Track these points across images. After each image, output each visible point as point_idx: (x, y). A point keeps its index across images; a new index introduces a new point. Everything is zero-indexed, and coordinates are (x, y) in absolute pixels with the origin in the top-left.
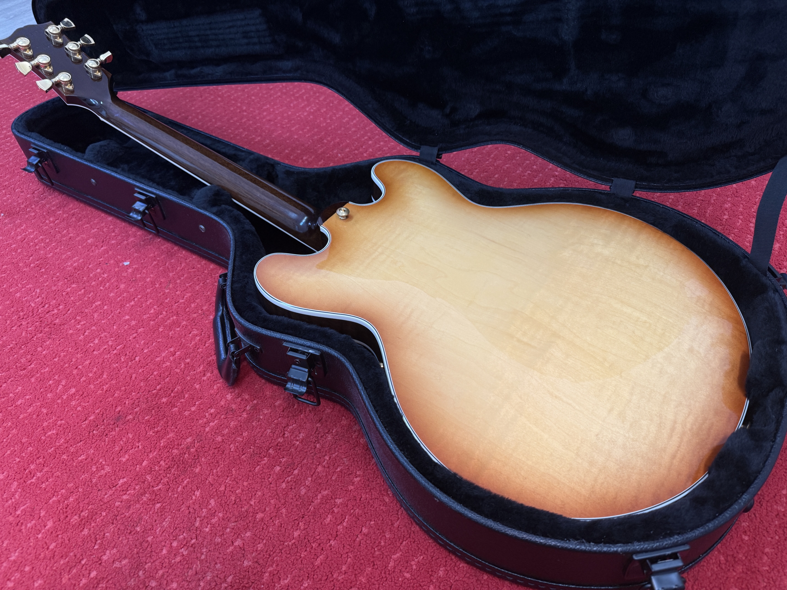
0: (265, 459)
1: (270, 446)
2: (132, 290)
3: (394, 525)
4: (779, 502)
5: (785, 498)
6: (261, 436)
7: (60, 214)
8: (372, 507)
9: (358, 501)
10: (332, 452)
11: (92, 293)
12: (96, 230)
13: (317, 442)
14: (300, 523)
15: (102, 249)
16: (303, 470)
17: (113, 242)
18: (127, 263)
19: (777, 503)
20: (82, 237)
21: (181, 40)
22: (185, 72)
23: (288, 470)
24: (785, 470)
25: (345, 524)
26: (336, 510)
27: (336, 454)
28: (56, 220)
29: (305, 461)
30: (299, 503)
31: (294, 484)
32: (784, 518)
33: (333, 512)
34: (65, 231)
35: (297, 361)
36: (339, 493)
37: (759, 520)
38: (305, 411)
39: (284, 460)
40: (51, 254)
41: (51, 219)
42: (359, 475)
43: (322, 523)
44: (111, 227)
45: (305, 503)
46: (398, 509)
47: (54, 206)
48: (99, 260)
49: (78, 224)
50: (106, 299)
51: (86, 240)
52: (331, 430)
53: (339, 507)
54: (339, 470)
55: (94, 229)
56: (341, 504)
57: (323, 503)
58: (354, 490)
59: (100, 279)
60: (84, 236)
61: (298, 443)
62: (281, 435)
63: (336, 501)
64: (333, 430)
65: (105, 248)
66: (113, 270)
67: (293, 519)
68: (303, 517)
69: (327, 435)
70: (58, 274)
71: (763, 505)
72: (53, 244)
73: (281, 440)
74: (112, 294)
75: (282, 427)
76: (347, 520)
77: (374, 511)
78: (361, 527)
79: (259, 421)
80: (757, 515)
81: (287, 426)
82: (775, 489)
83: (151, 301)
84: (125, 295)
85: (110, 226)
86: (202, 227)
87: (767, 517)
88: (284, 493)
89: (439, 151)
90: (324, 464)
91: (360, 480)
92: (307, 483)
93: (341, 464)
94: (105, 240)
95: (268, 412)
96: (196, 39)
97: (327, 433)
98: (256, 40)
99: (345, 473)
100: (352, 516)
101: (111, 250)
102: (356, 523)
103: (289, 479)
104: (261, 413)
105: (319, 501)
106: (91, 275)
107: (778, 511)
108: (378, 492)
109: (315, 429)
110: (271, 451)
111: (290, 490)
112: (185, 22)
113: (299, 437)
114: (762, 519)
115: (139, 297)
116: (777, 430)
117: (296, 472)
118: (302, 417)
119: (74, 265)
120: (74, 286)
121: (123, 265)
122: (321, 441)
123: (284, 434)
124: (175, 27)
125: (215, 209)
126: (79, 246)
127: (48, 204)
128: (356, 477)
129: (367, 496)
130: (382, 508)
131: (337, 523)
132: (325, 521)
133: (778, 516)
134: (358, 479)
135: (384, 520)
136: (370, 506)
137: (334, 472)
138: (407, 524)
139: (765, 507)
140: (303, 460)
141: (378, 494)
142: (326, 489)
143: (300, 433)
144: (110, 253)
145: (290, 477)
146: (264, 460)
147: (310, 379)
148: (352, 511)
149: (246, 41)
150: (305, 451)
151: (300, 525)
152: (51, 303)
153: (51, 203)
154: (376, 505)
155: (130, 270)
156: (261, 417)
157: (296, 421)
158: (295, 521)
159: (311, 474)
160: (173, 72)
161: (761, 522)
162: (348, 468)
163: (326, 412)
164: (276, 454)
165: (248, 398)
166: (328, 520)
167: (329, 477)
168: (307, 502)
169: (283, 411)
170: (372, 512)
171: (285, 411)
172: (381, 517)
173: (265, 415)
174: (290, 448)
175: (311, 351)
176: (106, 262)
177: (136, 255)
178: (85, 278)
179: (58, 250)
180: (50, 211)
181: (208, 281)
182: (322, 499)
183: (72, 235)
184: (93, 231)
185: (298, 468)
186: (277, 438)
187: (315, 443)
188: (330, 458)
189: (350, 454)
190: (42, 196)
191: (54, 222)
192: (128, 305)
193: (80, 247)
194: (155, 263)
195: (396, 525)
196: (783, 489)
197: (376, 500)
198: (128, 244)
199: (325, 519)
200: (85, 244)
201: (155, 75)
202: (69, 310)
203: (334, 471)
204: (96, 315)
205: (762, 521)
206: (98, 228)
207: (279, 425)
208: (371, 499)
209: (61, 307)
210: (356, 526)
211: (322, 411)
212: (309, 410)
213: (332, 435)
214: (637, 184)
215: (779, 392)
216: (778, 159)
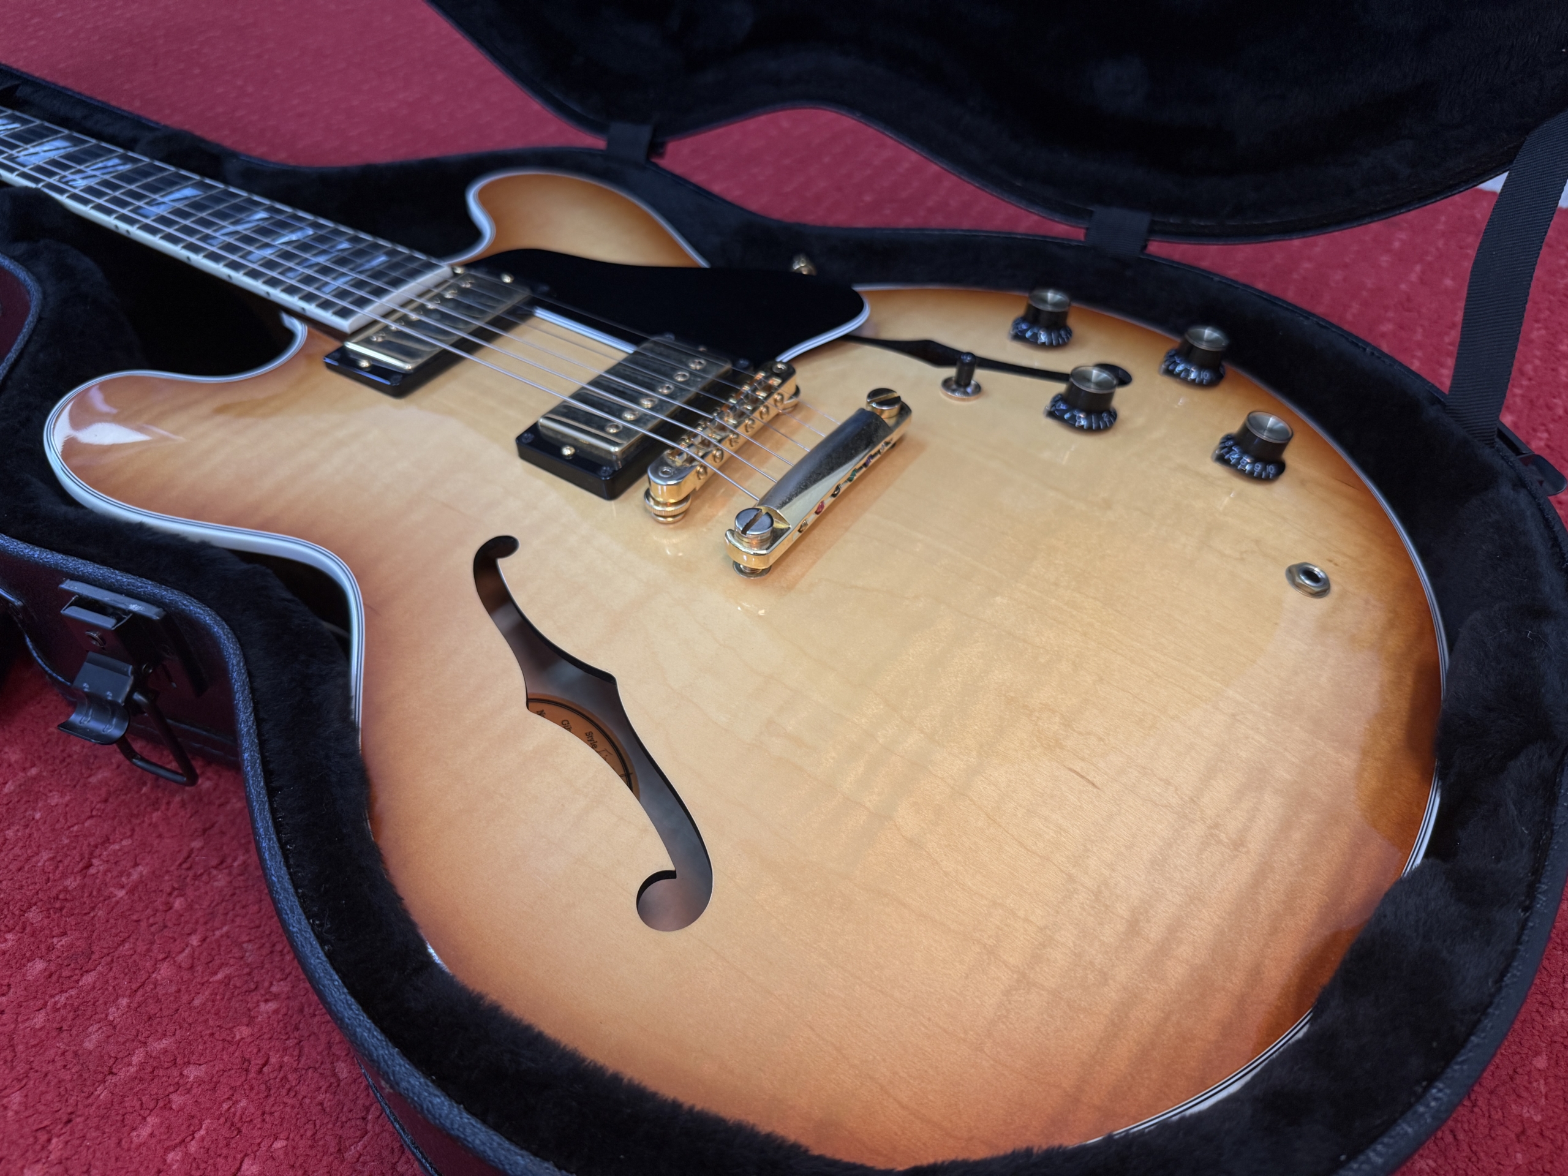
0: (9, 936)
1: (34, 901)
3: (346, 1155)
4: (1525, 1094)
5: (1542, 1082)
6: (19, 870)
8: (292, 1094)
9: (252, 1075)
10: (217, 924)
13: (176, 893)
14: (54, 1140)
16: (111, 974)
19: (1519, 1096)
23: (66, 973)
24: (1539, 997)
25: (193, 1147)
26: (177, 1100)
27: (225, 929)
29: (127, 946)
30: (68, 1077)
31: (71, 1016)
32: (1542, 1143)
33: (168, 1106)
35: (94, 639)
36: (200, 1047)
37: (1466, 1151)
38: (168, 803)
39: (64, 941)
42: (276, 997)
43: (119, 1143)
45: (86, 1075)
46: (367, 1104)
52: (229, 860)
53: (189, 1091)
54: (220, 976)
56: (200, 1082)
57: (141, 1080)
58: (249, 1040)
61: (121, 893)
62: (75, 870)
63: (185, 1072)
64: (235, 859)
67: (35, 1127)
68: (69, 1121)
69: (214, 872)
71: (1479, 1103)
73: (71, 883)
75: (89, 845)
76: (202, 1132)
77: (293, 1107)
78: (239, 1156)
79: (27, 826)
80: (1461, 1136)
81: (103, 844)
82: (1513, 1054)
87: (1490, 1142)
88: (33, 1042)
89: (655, 134)
90: (180, 958)
91: (276, 1012)
92: (113, 1013)
93: (232, 961)
95: (61, 800)
97: (216, 867)
99: (235, 987)
100: (222, 1120)
102: (228, 1145)
103: (62, 999)
104: (40, 805)
105: (132, 1070)
107: (1522, 1121)
108: (319, 1049)
109: (185, 853)
110: (34, 916)
111: (54, 1033)
113: (129, 875)
114: (1474, 1148)
116: (1537, 872)
117: (89, 979)
118: (154, 820)
122: (189, 891)
123: (89, 865)
128: (266, 1001)
129: (286, 1059)
130: (321, 1097)
131: (167, 1144)
132: (134, 1134)
133: (1523, 1138)
134: (272, 1006)
135: (318, 1136)
136: (284, 1092)
137: (203, 984)
138: (385, 1153)
139: (1485, 1109)
140: (124, 941)
141: (320, 1054)
142: (164, 1035)
143: (136, 865)
145: (67, 995)
146: (6, 940)
147: (137, 697)
148: (225, 1106)
150: (135, 917)
151: (51, 1147)
154: (303, 1090)
156: (38, 816)
157: (133, 830)
158: (39, 1134)
159: (134, 986)
161: (1474, 1159)
162: (249, 974)
163: (228, 807)
164: (46, 921)
165: (16, 762)
166: (145, 1132)
167: (185, 998)
168: (95, 1072)
169: (106, 801)
170: (288, 1109)
171: (110, 800)
172: (310, 1126)
173: (51, 809)
174: (93, 909)
175: (135, 607)
182: (142, 1066)
185: (99, 968)
186: (64, 876)
187: (170, 894)
188: (204, 940)
189: (267, 932)
195: (350, 1154)
196: (1537, 1054)
197: (310, 1071)
199: (134, 1129)
203: (206, 979)
205: (1475, 1153)
207: (81, 839)
208: (296, 1070)
210: (225, 1151)
211: (217, 802)
212: (182, 800)
213: (230, 874)
214: (1153, 222)
215: (1541, 757)
216: (1527, 130)
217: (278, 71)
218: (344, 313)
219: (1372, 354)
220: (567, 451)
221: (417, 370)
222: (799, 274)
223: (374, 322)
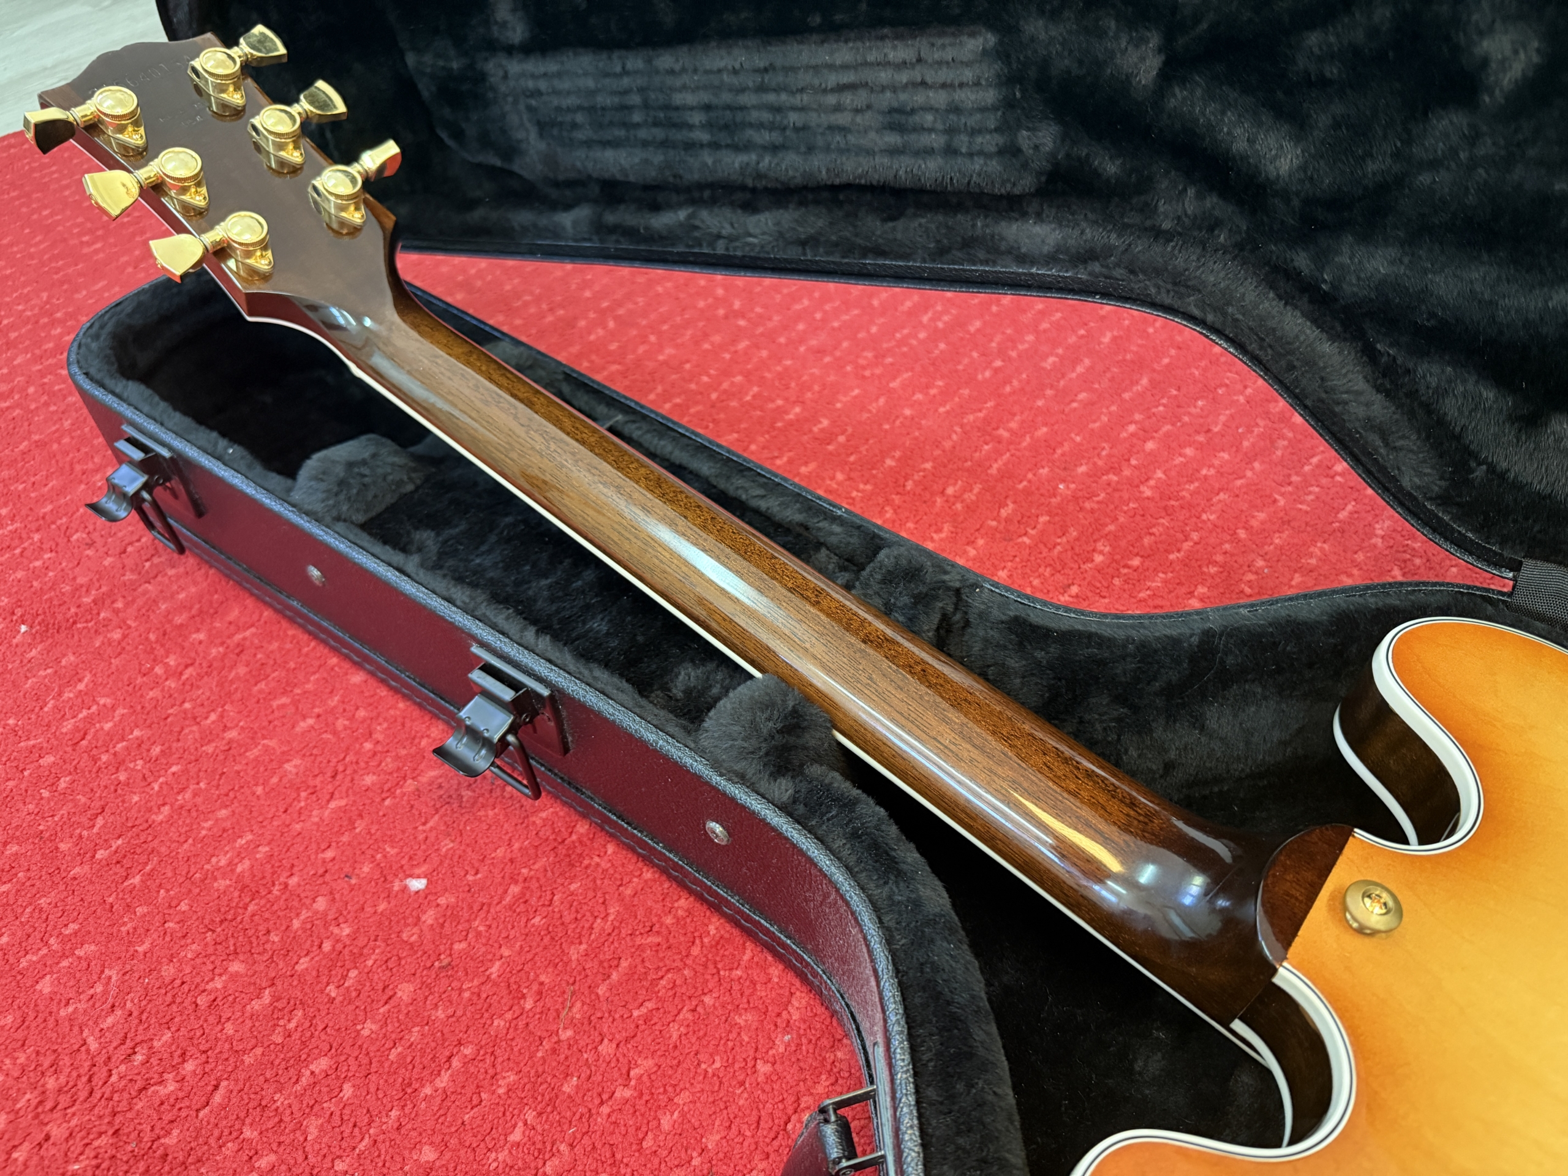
2: (440, 1014)
7: (200, 642)
11: (299, 1013)
12: (311, 721)
15: (333, 805)
17: (369, 780)
18: (417, 884)
20: (266, 749)
21: (637, 117)
22: (625, 216)
28: (187, 666)
34: (213, 717)
40: (166, 809)
41: (172, 661)
44: (362, 713)
47: (184, 607)
48: (321, 856)
49: (256, 689)
50: (347, 1050)
51: (281, 763)
55: (304, 717)
59: (327, 946)
60: (272, 743)
65: (343, 803)
66: (369, 910)
70: (183, 906)
72: (174, 769)
74: (368, 1028)
83: (512, 1077)
84: (415, 1035)
85: (357, 708)
86: (718, 828)
94: (340, 768)
101: (361, 816)
106: (296, 924)
112: (666, 60)
115: (468, 1051)
119: (239, 869)
120: (236, 967)
121: (405, 889)
124: (625, 72)
125: (784, 788)
126: (256, 785)
127: (165, 599)
144: (360, 826)
152: (156, 1044)
153: (172, 596)
155: (429, 917)
160: (583, 213)
176: (347, 869)
177: (447, 845)
178: (274, 938)
179: (188, 795)
180: (168, 627)
181: (708, 1000)
183: (232, 734)
184: (303, 725)
190: (147, 564)
191: (181, 674)
192: (428, 1090)
193: (259, 790)
194: (515, 889)
198: (418, 793)
200: (275, 780)
201: (522, 217)
202: (216, 1087)
204: (313, 1128)
206: (319, 716)
209: (190, 1066)
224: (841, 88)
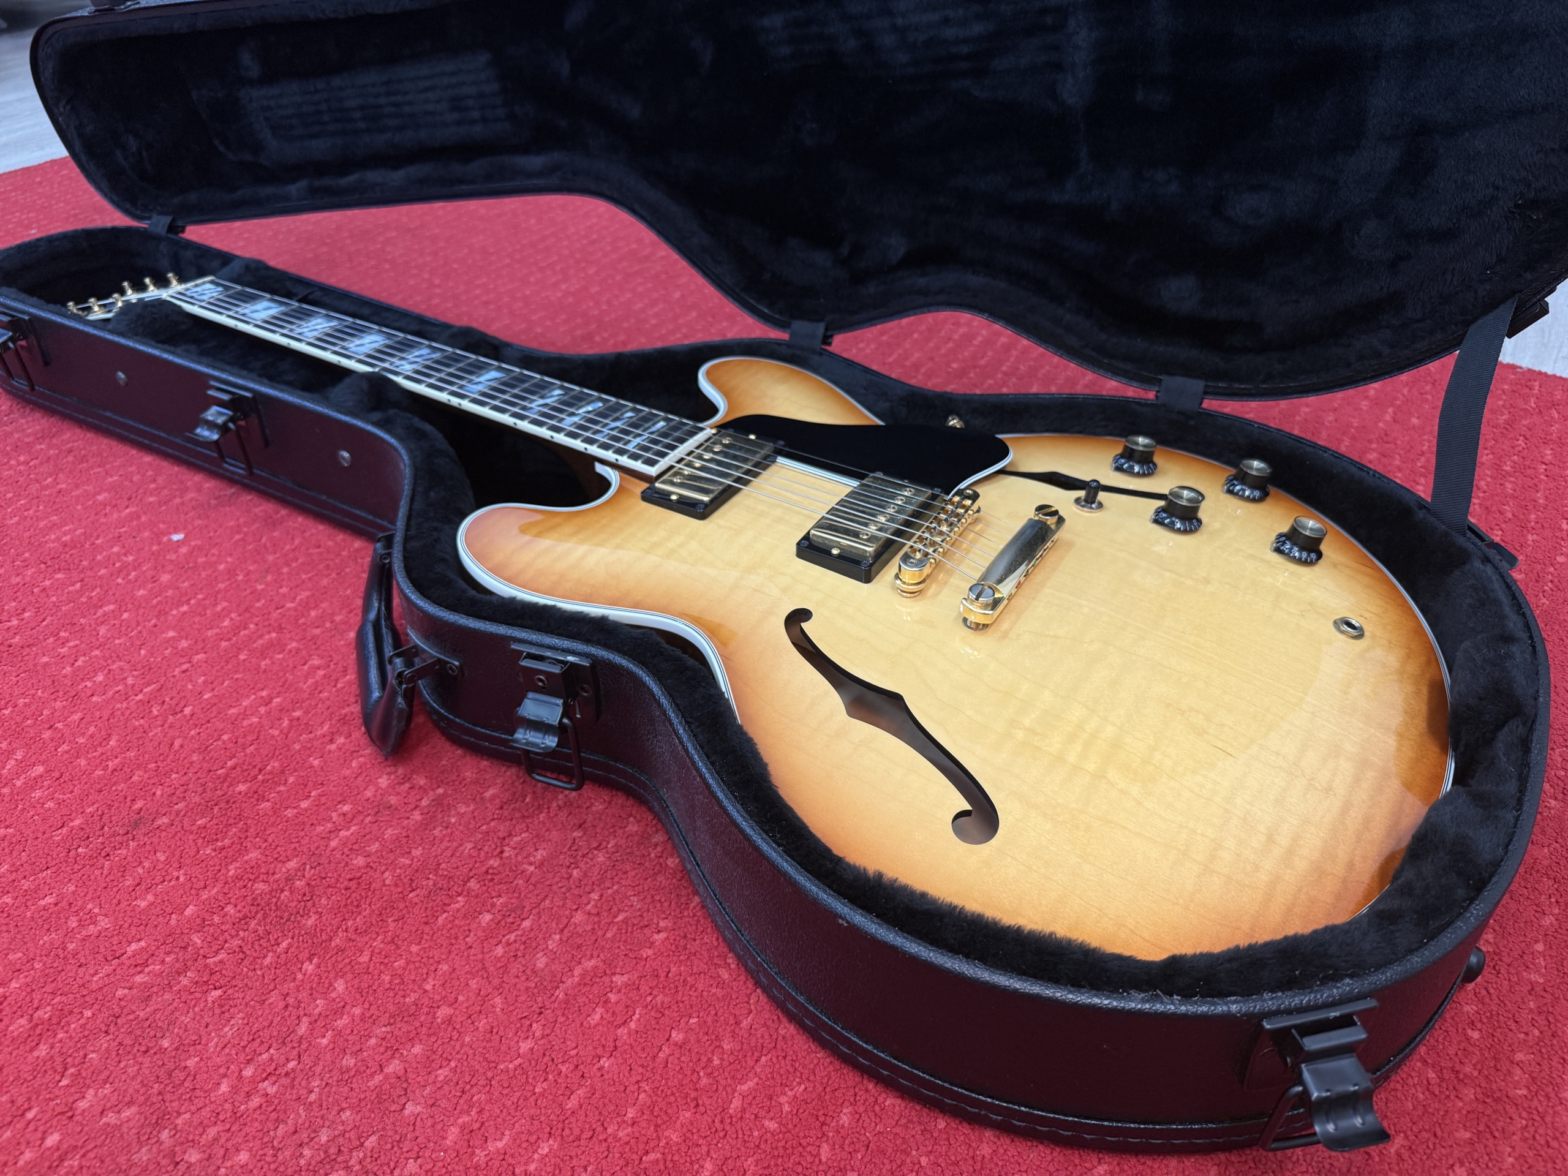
0: (459, 899)
1: (471, 875)
2: (186, 584)
3: (742, 1026)
4: (1532, 966)
5: (1542, 959)
6: (452, 856)
7: (42, 449)
8: (694, 989)
9: (662, 979)
10: (607, 884)
11: (98, 590)
12: (115, 478)
13: (573, 866)
14: (534, 1025)
15: (127, 511)
16: (541, 920)
17: (151, 499)
18: (177, 537)
19: (1527, 967)
20: (86, 491)
21: (326, 118)
22: (328, 181)
23: (510, 920)
24: (1534, 907)
25: (633, 1025)
26: (613, 997)
27: (615, 888)
28: (32, 460)
29: (547, 902)
30: (533, 985)
31: (522, 947)
32: (1545, 995)
33: (607, 1001)
34: (50, 480)
35: (541, 680)
36: (621, 963)
37: (1497, 1001)
38: (548, 808)
39: (501, 900)
40: (17, 519)
41: (22, 458)
42: (666, 929)
43: (582, 1024)
44: (150, 473)
45: (545, 984)
46: (749, 992)
47: (29, 435)
48: (117, 531)
49: (81, 466)
50: (127, 601)
51: (94, 495)
52: (604, 844)
53: (619, 991)
54: (620, 918)
55: (111, 476)
56: (627, 985)
57: (585, 984)
58: (653, 957)
59: (118, 565)
60: (90, 488)
61: (532, 868)
62: (495, 854)
63: (614, 979)
64: (608, 843)
65: (134, 510)
66: (146, 549)
67: (519, 1016)
68: (541, 1013)
69: (595, 852)
70: (27, 555)
71: (1502, 971)
72: (22, 502)
73: (494, 863)
74: (141, 592)
75: (498, 838)
76: (637, 1016)
77: (697, 997)
78: (669, 1029)
79: (447, 827)
80: (1492, 991)
81: (508, 836)
82: (1521, 942)
83: (225, 604)
84: (170, 593)
85: (147, 471)
86: (346, 454)
87: (1512, 995)
88: (499, 965)
89: (827, 329)
90: (589, 907)
91: (667, 938)
92: (551, 945)
93: (626, 909)
94: (134, 495)
95: (467, 809)
96: (357, 115)
97: (596, 848)
98: (476, 114)
99: (634, 925)
100: (650, 1007)
101: (145, 513)
102: (658, 1023)
103: (512, 937)
104: (453, 812)
105: (576, 979)
106: (99, 557)
107: (1531, 983)
108: (705, 961)
109: (570, 842)
110: (472, 884)
111: (513, 959)
112: (337, 82)
113: (535, 856)
114: (1501, 998)
115: (200, 596)
117: (526, 924)
118: (541, 819)
119: (64, 539)
120: (59, 576)
121: (170, 540)
122: (582, 865)
123: (502, 852)
124: (316, 91)
126: (77, 505)
127: (18, 432)
128: (659, 932)
129: (682, 968)
130: (714, 991)
131: (615, 1023)
132: (589, 1019)
133: (1533, 993)
134: (663, 935)
135: (719, 1014)
136: (688, 988)
137: (609, 924)
138: (769, 1023)
139: (1506, 975)
140: (544, 899)
141: (706, 964)
142: (592, 956)
143: (537, 850)
144: (143, 519)
145: (514, 934)
146: (458, 902)
147: (565, 721)
148: (649, 999)
149: (456, 116)
150: (548, 883)
151: (533, 1029)
152: (6, 608)
153: (23, 430)
154: (700, 987)
155: (184, 550)
156: (453, 820)
157: (528, 827)
158: (523, 1021)
159: (561, 926)
160: (303, 184)
161: (1502, 1005)
162: (641, 916)
163: (594, 809)
164: (485, 888)
165: (425, 784)
166: (597, 1017)
167: (600, 933)
168: (551, 981)
169: (501, 808)
170: (694, 998)
171: (505, 807)
172: (711, 1008)
173: (462, 815)
174: (515, 878)
175: (570, 658)
176: (134, 534)
177: (198, 522)
178: (85, 563)
179: (31, 512)
180: (19, 444)
181: (348, 570)
182: (583, 976)
183: (63, 486)
184: (110, 480)
185: (531, 917)
186: (487, 858)
187: (569, 867)
188: (601, 896)
189: (646, 888)
190: (5, 418)
191: (28, 463)
192: (174, 612)
193: (79, 507)
194: (237, 537)
195: (745, 1024)
196: (1537, 942)
197: (702, 975)
198: (183, 504)
199: (589, 1016)
200: (90, 503)
201: (268, 190)
202: (44, 620)
203: (610, 920)
204: (103, 630)
205: (1502, 1002)
206: (121, 476)
207: (491, 834)
208: (691, 974)
209: (27, 615)
210: (657, 1027)
211: (585, 806)
212: (558, 805)
213: (607, 852)
214: (1206, 386)
215: (1517, 727)
216: (1468, 324)
217: (455, 266)
218: (651, 463)
219: (1374, 475)
220: (835, 552)
221: (712, 501)
222: (953, 428)
223: (672, 467)
224: (426, 90)
